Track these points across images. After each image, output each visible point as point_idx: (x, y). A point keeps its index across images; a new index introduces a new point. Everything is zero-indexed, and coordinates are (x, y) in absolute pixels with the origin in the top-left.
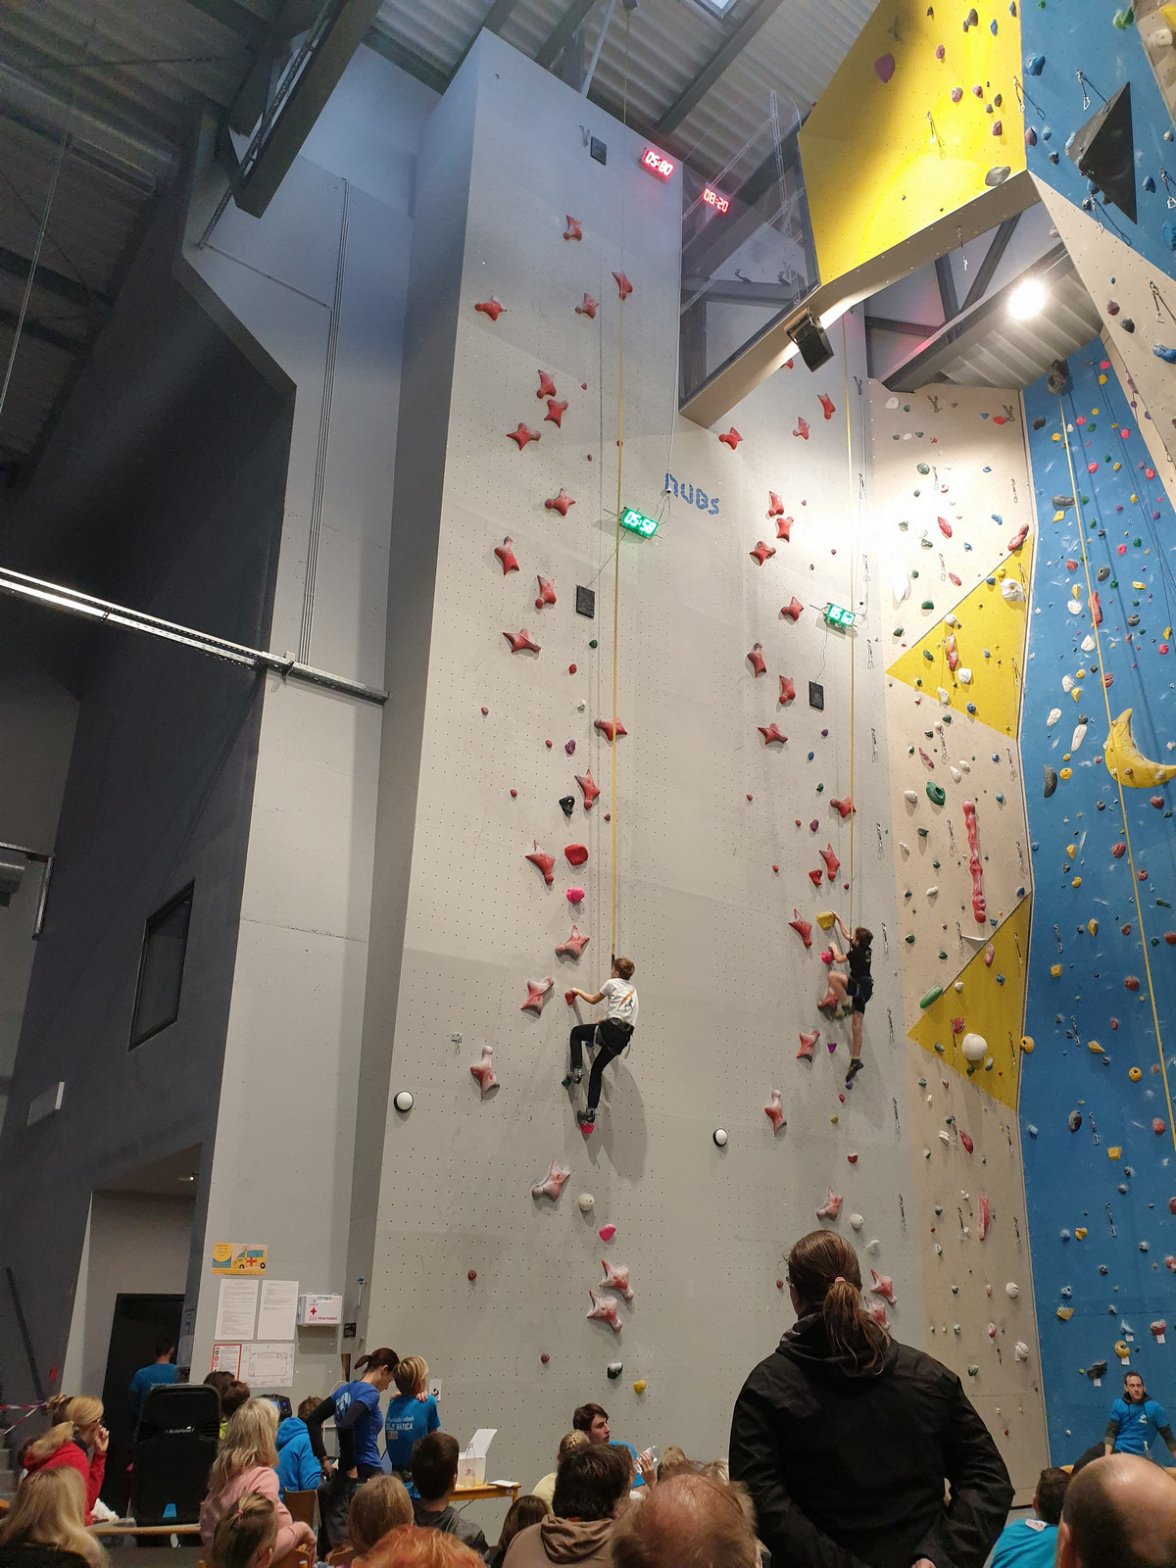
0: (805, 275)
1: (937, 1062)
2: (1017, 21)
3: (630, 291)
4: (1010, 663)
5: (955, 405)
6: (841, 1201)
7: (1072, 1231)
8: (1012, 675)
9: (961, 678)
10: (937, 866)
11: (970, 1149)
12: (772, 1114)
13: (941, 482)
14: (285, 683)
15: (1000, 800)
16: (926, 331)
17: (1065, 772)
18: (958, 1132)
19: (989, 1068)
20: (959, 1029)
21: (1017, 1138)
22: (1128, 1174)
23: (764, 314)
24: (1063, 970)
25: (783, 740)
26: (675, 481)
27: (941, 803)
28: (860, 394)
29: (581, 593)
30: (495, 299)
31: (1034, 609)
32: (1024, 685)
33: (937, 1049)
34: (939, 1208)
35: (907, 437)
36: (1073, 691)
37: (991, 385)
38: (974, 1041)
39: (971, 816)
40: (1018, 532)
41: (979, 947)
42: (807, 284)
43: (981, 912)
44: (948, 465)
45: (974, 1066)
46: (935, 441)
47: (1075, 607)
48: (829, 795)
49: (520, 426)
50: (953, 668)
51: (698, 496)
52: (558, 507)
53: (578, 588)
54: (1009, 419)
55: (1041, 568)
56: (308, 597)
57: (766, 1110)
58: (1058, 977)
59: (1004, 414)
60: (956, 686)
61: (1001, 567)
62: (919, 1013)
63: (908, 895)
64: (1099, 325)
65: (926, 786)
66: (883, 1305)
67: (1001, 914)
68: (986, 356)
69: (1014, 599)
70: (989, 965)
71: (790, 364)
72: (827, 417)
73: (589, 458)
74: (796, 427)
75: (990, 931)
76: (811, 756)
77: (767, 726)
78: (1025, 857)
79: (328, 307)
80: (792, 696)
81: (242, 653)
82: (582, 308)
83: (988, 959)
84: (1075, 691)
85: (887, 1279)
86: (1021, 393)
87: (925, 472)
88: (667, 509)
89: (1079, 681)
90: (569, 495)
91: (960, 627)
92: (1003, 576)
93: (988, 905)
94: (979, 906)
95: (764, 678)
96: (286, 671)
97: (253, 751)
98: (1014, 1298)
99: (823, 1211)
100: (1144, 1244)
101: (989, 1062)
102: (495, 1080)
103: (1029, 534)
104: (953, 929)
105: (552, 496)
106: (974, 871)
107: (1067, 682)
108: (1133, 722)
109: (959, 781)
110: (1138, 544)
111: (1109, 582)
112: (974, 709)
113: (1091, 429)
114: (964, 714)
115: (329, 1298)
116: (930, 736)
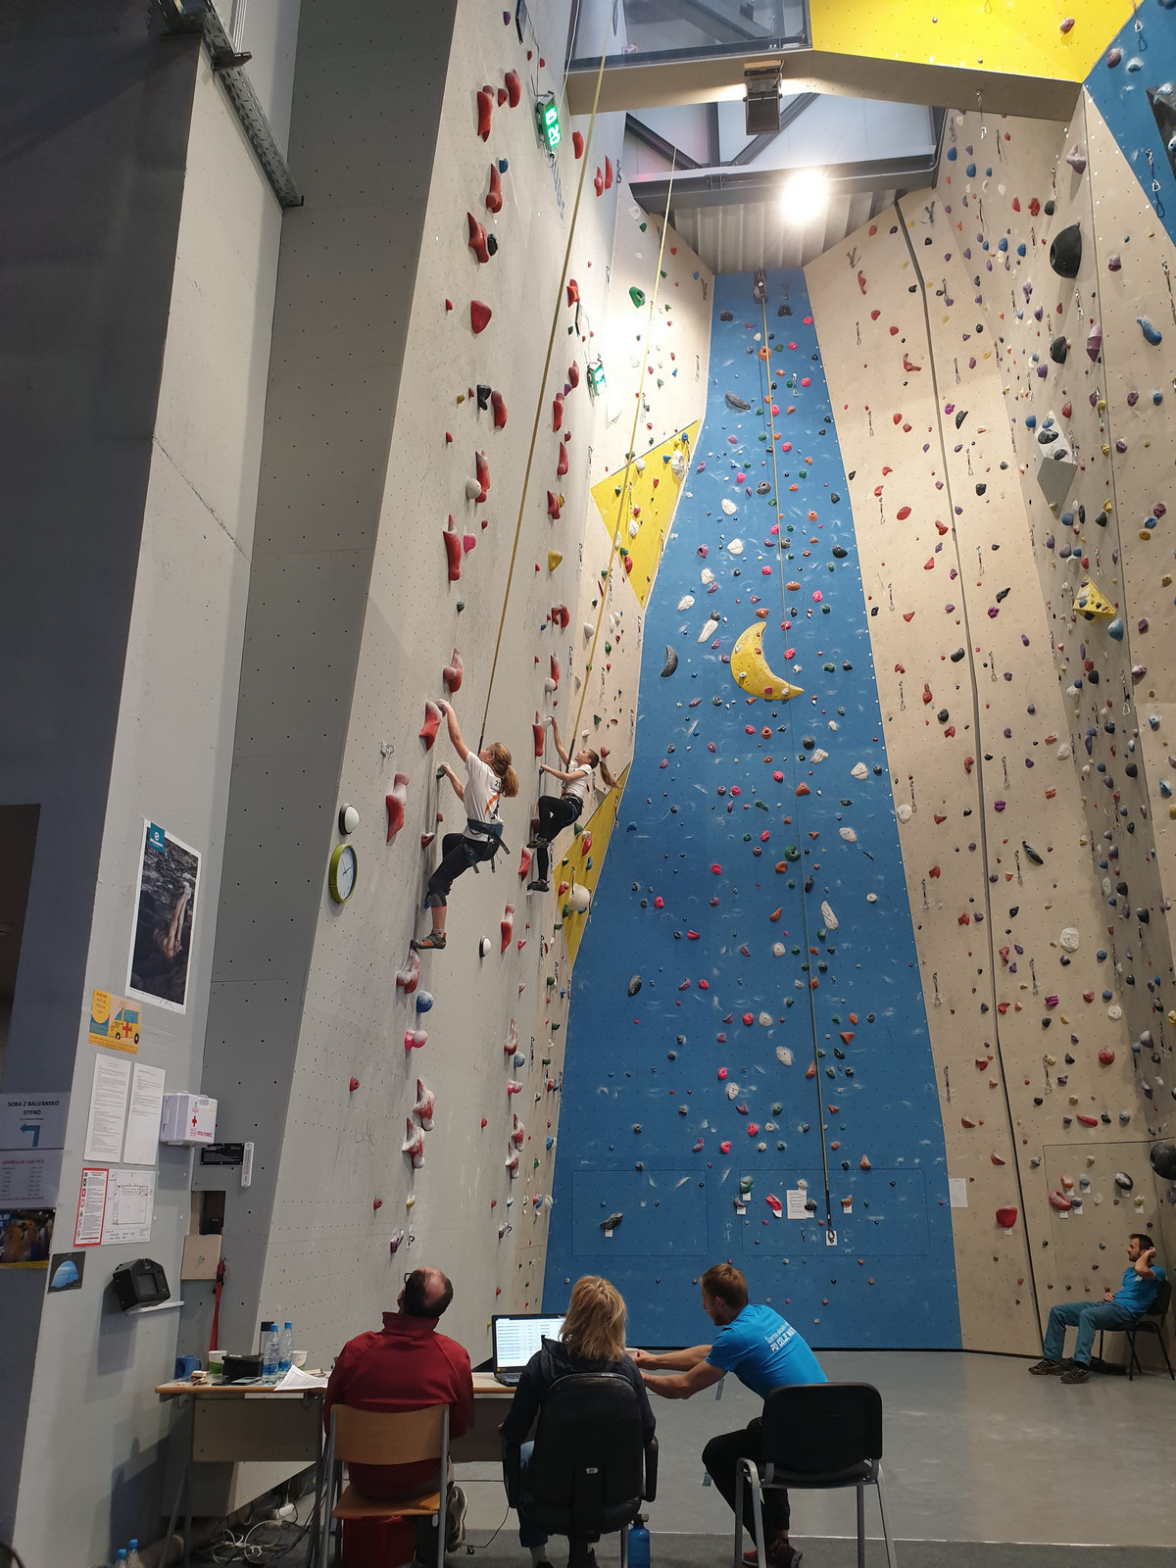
4: (659, 534)
7: (611, 1092)
22: (680, 1043)
25: (554, 517)
38: (581, 892)
77: (553, 493)
95: (556, 435)
100: (686, 1108)
107: (707, 575)
108: (765, 635)
109: (612, 632)
110: (803, 476)
111: (768, 498)
112: (631, 565)
113: (778, 349)
114: (623, 565)
115: (205, 1103)
116: (604, 574)
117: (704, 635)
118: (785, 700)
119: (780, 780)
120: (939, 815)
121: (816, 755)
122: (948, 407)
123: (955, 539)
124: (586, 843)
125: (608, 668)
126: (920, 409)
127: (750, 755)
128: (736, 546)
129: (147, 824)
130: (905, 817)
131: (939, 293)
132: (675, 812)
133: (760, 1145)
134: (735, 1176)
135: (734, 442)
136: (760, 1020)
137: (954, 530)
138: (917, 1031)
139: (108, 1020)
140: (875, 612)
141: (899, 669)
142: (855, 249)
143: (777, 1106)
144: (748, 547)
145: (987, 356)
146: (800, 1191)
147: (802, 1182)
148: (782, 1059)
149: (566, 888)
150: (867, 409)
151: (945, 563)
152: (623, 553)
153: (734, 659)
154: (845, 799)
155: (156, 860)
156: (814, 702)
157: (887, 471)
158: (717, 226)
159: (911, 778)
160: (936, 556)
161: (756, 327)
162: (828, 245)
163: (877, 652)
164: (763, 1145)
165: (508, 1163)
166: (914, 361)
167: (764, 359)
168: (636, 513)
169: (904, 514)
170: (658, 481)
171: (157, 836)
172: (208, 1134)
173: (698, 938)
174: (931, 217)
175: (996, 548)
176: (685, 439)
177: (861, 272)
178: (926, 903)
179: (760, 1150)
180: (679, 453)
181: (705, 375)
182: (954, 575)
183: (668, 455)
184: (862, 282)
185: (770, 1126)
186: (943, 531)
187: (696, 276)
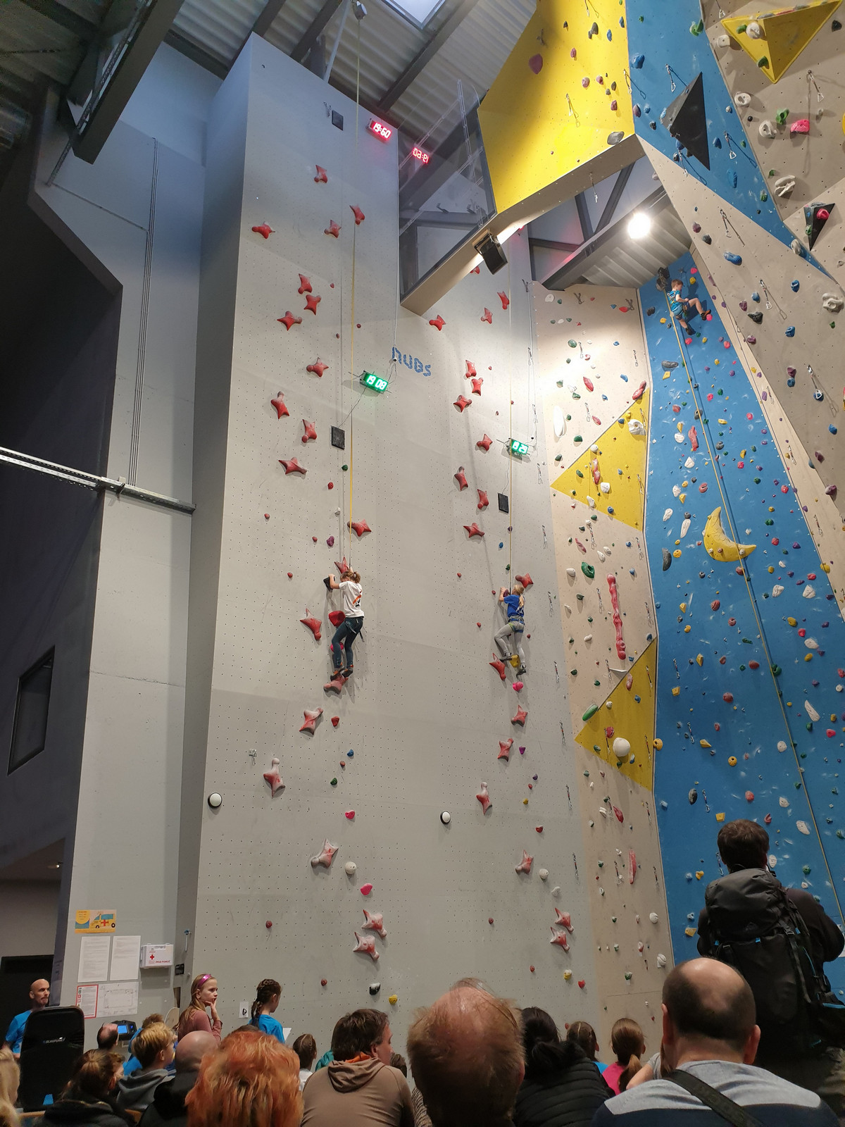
0: (485, 208)
1: (596, 759)
2: (625, 30)
3: (363, 218)
4: (636, 479)
5: (593, 299)
6: (532, 859)
7: (694, 875)
8: (638, 487)
9: (602, 489)
10: (591, 621)
11: (621, 819)
12: (482, 800)
13: (585, 352)
14: (119, 500)
15: (633, 573)
16: (570, 247)
17: (677, 553)
18: (613, 808)
19: (632, 762)
20: (610, 735)
21: (653, 811)
23: (457, 234)
24: (681, 691)
25: (482, 535)
26: (399, 353)
27: (592, 576)
28: (527, 291)
29: (334, 432)
30: (267, 223)
31: (651, 440)
32: (647, 493)
33: (596, 749)
34: (601, 862)
35: (561, 321)
36: (680, 496)
37: (615, 285)
38: (621, 743)
39: (613, 585)
40: (639, 386)
41: (622, 676)
42: (487, 213)
43: (623, 652)
44: (588, 341)
45: (622, 760)
46: (579, 324)
47: (679, 437)
48: (515, 572)
49: (287, 313)
50: (597, 483)
51: (416, 363)
52: (316, 370)
53: (332, 428)
54: (630, 309)
55: (656, 411)
56: (135, 437)
57: (477, 797)
58: (677, 696)
59: (627, 306)
60: (599, 495)
61: (628, 412)
62: (582, 725)
63: (571, 641)
64: (689, 243)
65: (581, 565)
66: (564, 933)
67: (636, 653)
68: (613, 265)
69: (638, 433)
70: (629, 689)
71: (477, 270)
72: (505, 308)
73: (337, 336)
74: (483, 314)
75: (629, 665)
76: (501, 546)
77: (469, 525)
78: (651, 612)
79: (145, 230)
80: (486, 504)
81: (86, 478)
82: (329, 231)
83: (628, 685)
84: (682, 496)
85: (566, 914)
86: (638, 290)
87: (573, 346)
88: (394, 372)
89: (684, 489)
90: (324, 362)
91: (601, 453)
92: (630, 418)
93: (627, 646)
94: (621, 648)
95: (466, 491)
96: (119, 491)
97: (96, 549)
98: (656, 924)
99: (520, 868)
101: (632, 757)
102: (281, 783)
103: (646, 388)
104: (603, 664)
105: (311, 362)
106: (616, 624)
107: (676, 490)
108: (722, 516)
110: (721, 393)
111: (702, 419)
115: (164, 947)
116: (583, 530)
117: (683, 532)
136: (781, 804)
139: (88, 921)
140: (788, 468)
143: (806, 867)
144: (697, 459)
148: (802, 831)
153: (705, 541)
156: (765, 551)
165: (553, 940)
172: (166, 962)
180: (632, 421)
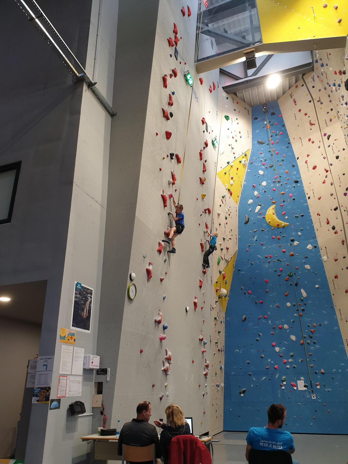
7: (239, 351)
22: (260, 335)
38: (224, 291)
41: (228, 263)
77: (201, 177)
92: (243, 157)
93: (230, 251)
95: (201, 161)
100: (263, 355)
107: (256, 193)
108: (275, 208)
109: (227, 213)
110: (283, 160)
111: (273, 168)
112: (232, 193)
113: (272, 125)
114: (229, 194)
115: (96, 357)
116: (223, 197)
117: (257, 211)
118: (284, 227)
119: (284, 252)
120: (335, 259)
121: (295, 243)
122: (324, 134)
123: (331, 173)
124: (224, 276)
125: (227, 224)
126: (316, 136)
127: (274, 245)
128: (264, 183)
129: (76, 282)
130: (325, 260)
131: (318, 101)
132: (252, 264)
133: (287, 366)
134: (280, 376)
135: (261, 154)
136: (285, 327)
137: (330, 171)
138: (336, 328)
139: (65, 336)
140: (309, 198)
141: (318, 215)
142: (292, 93)
143: (292, 354)
144: (268, 183)
145: (335, 117)
146: (302, 381)
147: (302, 378)
148: (292, 339)
149: (218, 290)
150: (300, 138)
151: (328, 181)
152: (229, 190)
153: (266, 217)
154: (306, 256)
155: (79, 292)
156: (293, 227)
157: (308, 156)
158: (249, 94)
159: (326, 248)
160: (326, 179)
161: (264, 120)
162: (284, 93)
163: (311, 210)
164: (288, 366)
165: (204, 373)
166: (312, 122)
167: (268, 128)
168: (232, 178)
169: (314, 168)
170: (238, 168)
171: (79, 285)
172: (97, 366)
173: (263, 302)
174: (313, 80)
175: (344, 174)
176: (246, 155)
177: (294, 99)
178: (334, 287)
179: (287, 368)
180: (244, 159)
181: (251, 136)
182: (332, 184)
183: (240, 161)
184: (295, 102)
185: (290, 360)
186: (327, 171)
187: (245, 108)
